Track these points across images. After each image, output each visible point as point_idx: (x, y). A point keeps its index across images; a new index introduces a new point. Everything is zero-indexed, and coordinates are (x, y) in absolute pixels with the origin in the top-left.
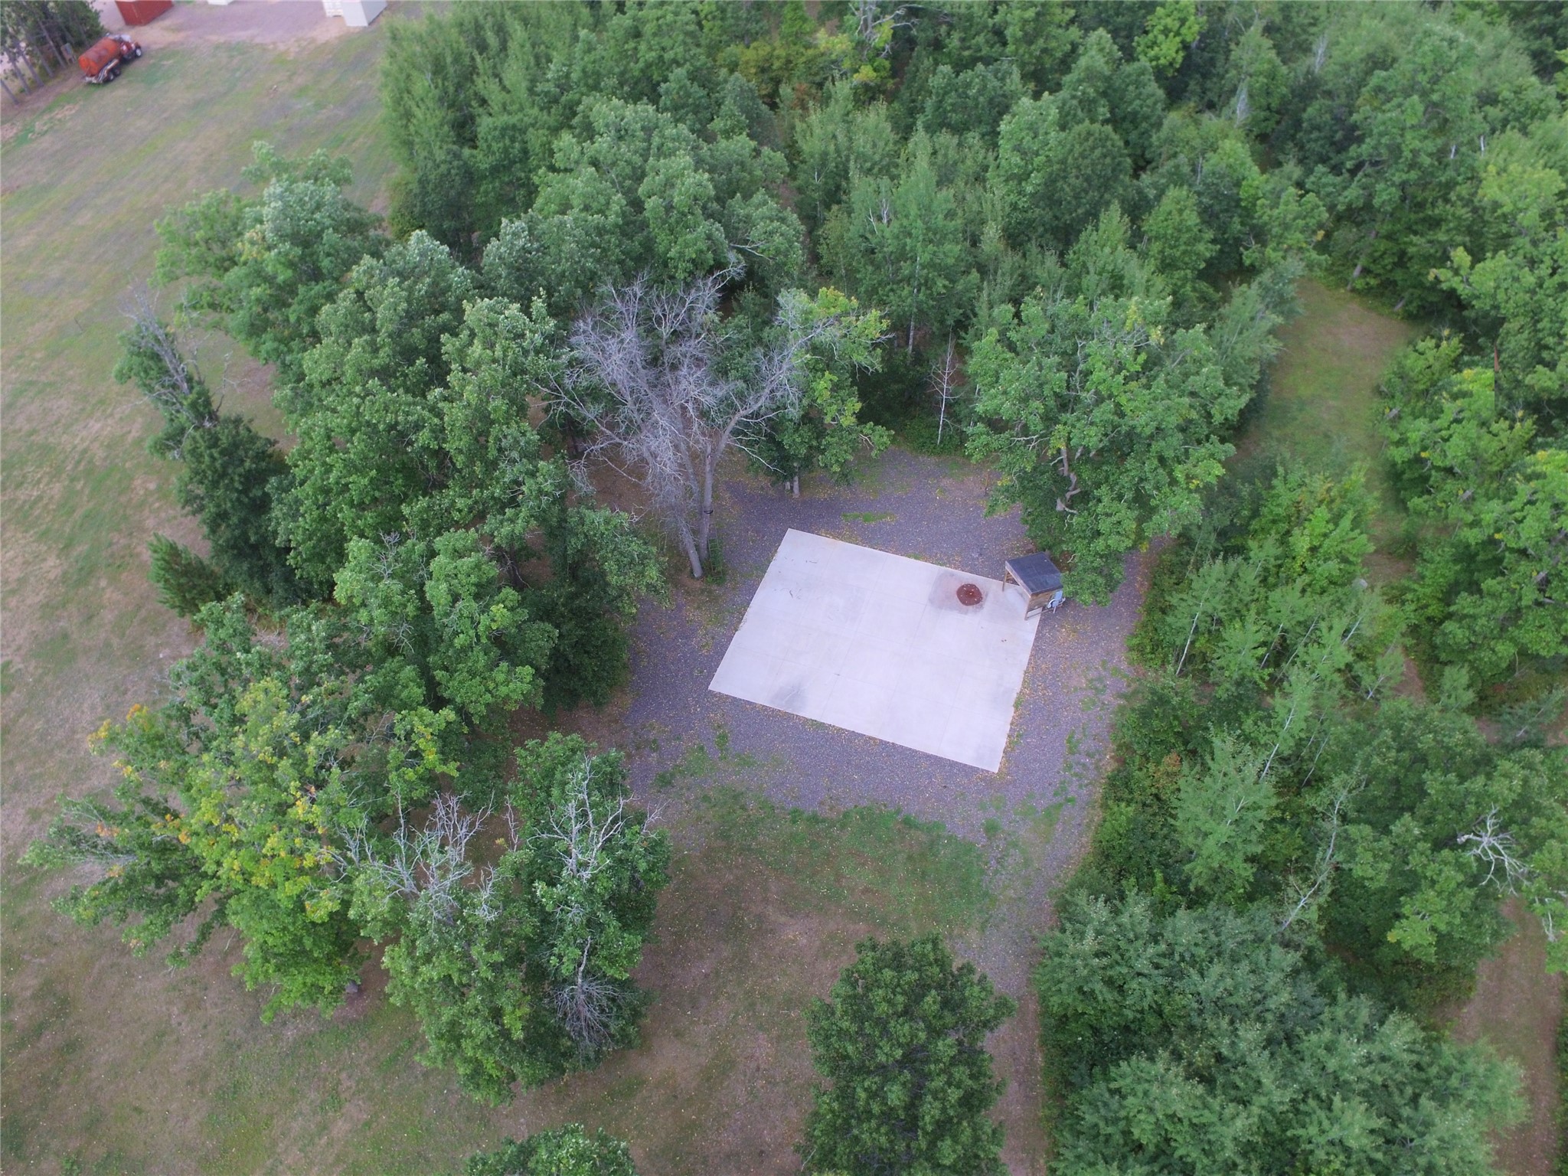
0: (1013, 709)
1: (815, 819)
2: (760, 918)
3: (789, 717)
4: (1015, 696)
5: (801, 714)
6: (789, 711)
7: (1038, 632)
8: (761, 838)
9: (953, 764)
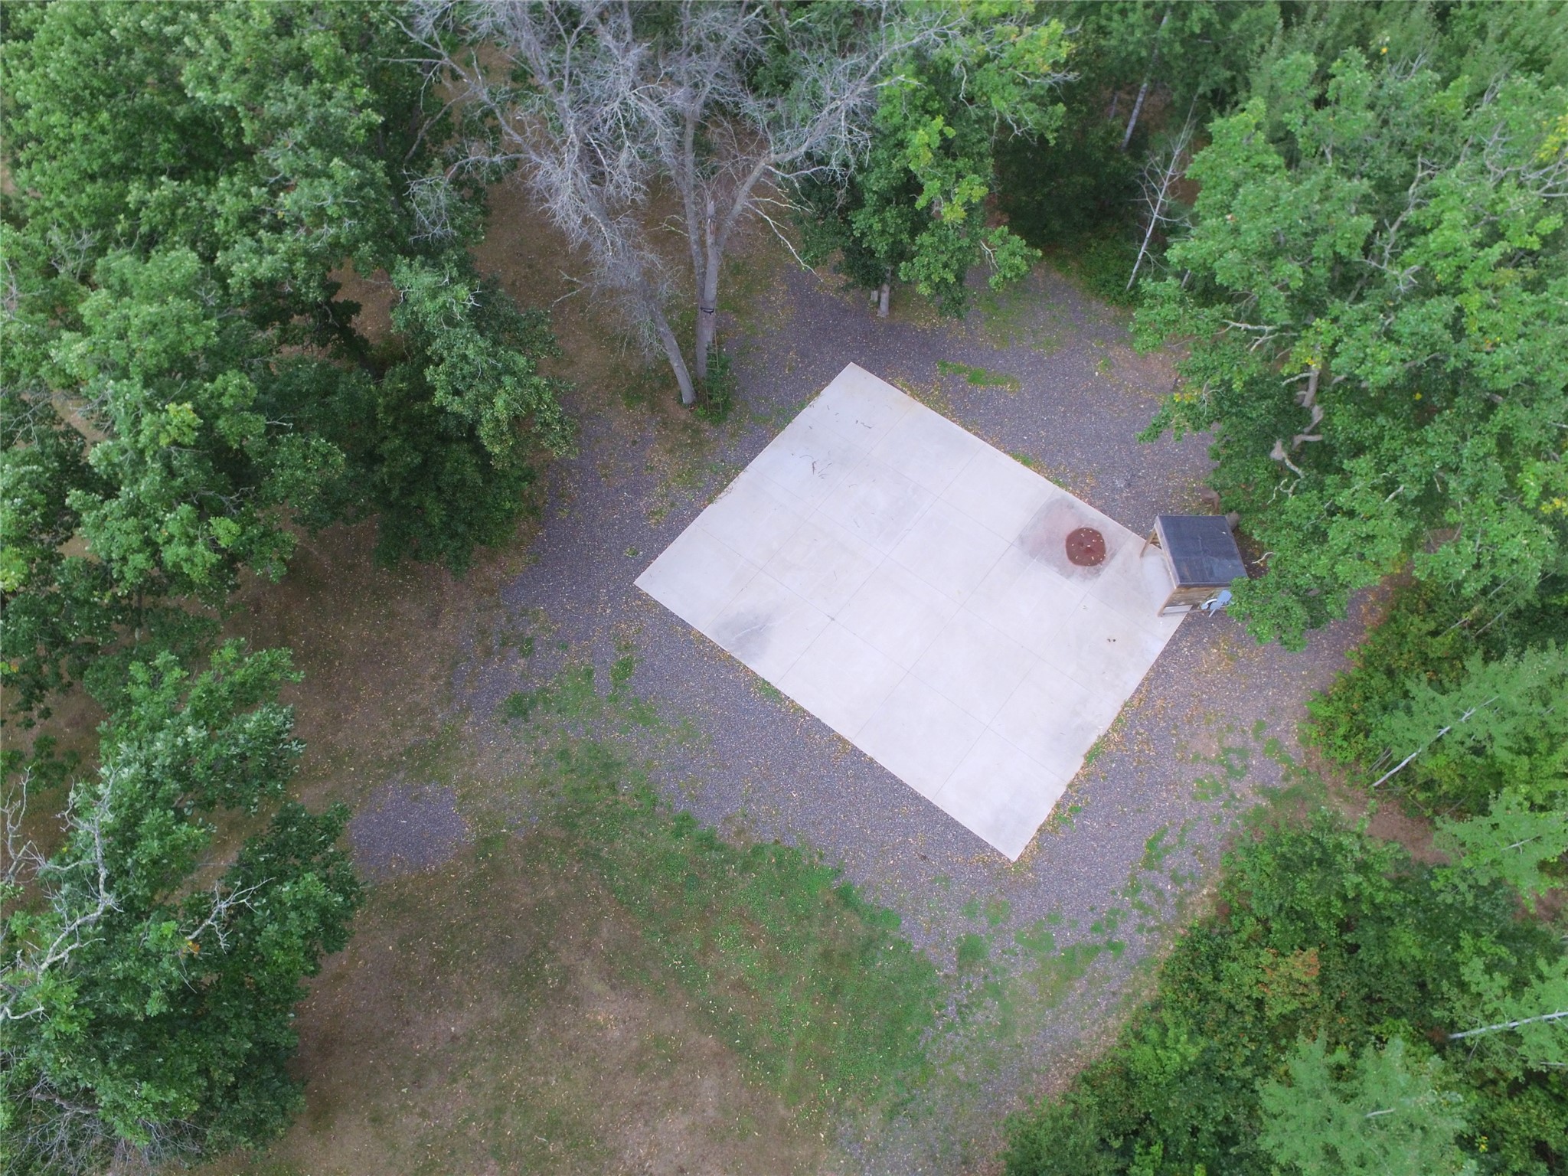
0: (1081, 761)
1: (709, 842)
2: (568, 974)
3: (731, 664)
4: (1093, 739)
5: (752, 666)
6: (736, 655)
7: (1173, 641)
8: (619, 844)
9: (951, 824)
